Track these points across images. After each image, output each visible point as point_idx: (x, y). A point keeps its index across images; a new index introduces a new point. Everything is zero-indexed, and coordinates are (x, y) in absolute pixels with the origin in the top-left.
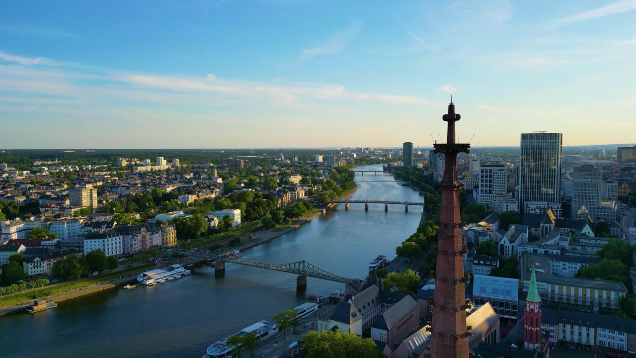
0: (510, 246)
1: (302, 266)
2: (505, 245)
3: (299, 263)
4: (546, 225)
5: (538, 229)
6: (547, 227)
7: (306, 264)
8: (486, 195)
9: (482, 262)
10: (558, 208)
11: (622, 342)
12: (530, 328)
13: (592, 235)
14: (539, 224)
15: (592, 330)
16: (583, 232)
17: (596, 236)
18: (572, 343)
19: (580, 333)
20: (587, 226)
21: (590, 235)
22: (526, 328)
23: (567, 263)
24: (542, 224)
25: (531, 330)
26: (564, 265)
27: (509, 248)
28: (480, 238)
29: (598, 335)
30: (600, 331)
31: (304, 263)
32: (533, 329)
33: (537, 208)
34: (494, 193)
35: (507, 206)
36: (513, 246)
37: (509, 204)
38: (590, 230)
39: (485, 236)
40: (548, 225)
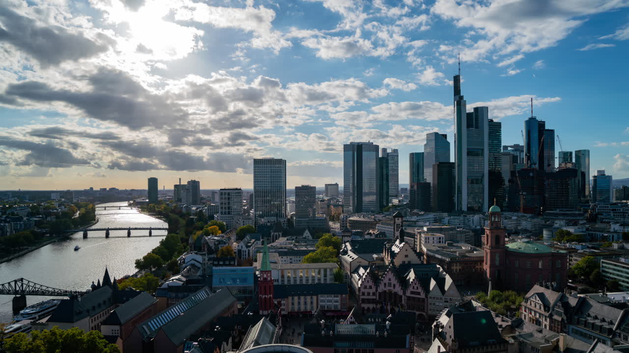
0: (247, 250)
1: (19, 284)
2: (242, 249)
3: (16, 281)
4: (275, 233)
5: (269, 238)
6: (276, 235)
7: (24, 282)
8: (225, 215)
9: (221, 263)
10: (284, 221)
11: (337, 303)
12: (264, 296)
13: (310, 237)
14: (270, 233)
15: (315, 298)
16: (304, 236)
17: (313, 238)
18: (299, 312)
19: (305, 302)
20: (307, 231)
21: (309, 238)
22: (261, 297)
23: (293, 257)
24: (272, 234)
25: (265, 298)
26: (291, 259)
27: (245, 252)
28: (220, 246)
29: (319, 301)
30: (321, 298)
31: (22, 281)
32: (267, 296)
33: (268, 222)
34: (232, 213)
35: (244, 222)
36: (249, 250)
37: (245, 221)
38: (309, 234)
39: (225, 244)
40: (277, 233)
